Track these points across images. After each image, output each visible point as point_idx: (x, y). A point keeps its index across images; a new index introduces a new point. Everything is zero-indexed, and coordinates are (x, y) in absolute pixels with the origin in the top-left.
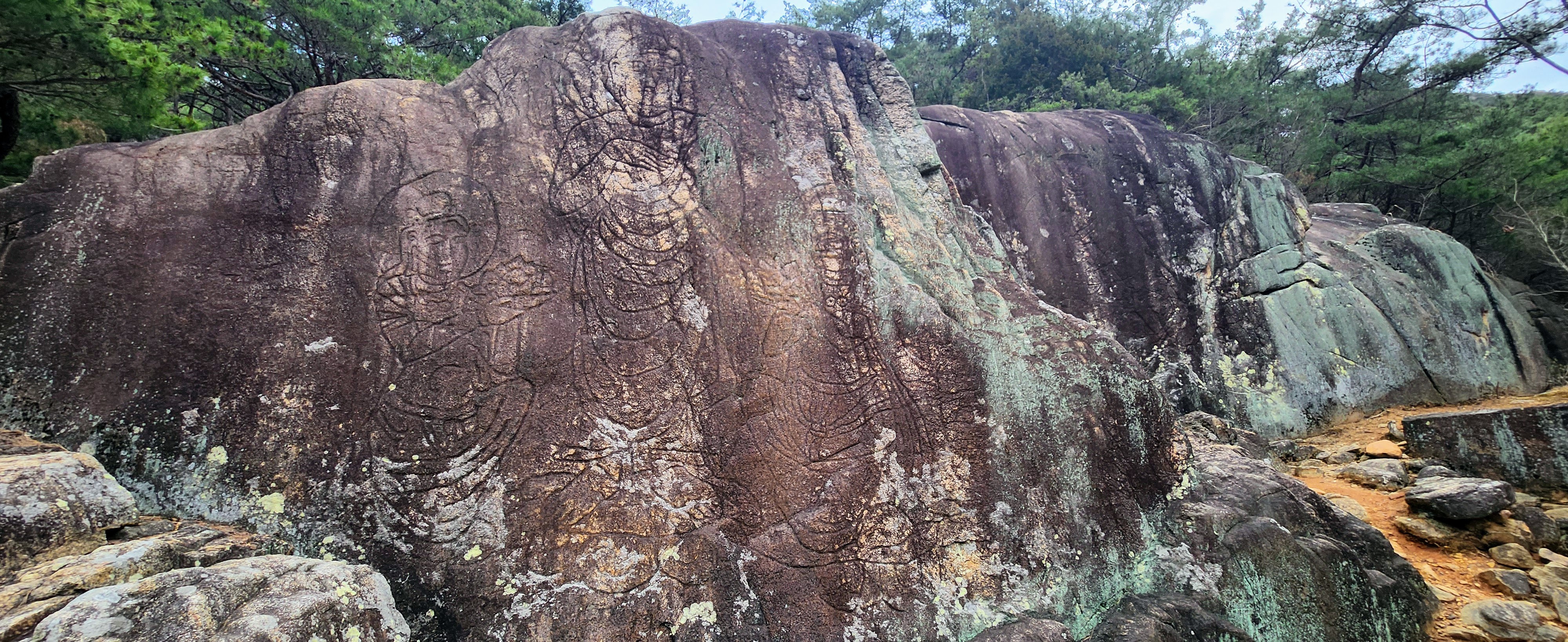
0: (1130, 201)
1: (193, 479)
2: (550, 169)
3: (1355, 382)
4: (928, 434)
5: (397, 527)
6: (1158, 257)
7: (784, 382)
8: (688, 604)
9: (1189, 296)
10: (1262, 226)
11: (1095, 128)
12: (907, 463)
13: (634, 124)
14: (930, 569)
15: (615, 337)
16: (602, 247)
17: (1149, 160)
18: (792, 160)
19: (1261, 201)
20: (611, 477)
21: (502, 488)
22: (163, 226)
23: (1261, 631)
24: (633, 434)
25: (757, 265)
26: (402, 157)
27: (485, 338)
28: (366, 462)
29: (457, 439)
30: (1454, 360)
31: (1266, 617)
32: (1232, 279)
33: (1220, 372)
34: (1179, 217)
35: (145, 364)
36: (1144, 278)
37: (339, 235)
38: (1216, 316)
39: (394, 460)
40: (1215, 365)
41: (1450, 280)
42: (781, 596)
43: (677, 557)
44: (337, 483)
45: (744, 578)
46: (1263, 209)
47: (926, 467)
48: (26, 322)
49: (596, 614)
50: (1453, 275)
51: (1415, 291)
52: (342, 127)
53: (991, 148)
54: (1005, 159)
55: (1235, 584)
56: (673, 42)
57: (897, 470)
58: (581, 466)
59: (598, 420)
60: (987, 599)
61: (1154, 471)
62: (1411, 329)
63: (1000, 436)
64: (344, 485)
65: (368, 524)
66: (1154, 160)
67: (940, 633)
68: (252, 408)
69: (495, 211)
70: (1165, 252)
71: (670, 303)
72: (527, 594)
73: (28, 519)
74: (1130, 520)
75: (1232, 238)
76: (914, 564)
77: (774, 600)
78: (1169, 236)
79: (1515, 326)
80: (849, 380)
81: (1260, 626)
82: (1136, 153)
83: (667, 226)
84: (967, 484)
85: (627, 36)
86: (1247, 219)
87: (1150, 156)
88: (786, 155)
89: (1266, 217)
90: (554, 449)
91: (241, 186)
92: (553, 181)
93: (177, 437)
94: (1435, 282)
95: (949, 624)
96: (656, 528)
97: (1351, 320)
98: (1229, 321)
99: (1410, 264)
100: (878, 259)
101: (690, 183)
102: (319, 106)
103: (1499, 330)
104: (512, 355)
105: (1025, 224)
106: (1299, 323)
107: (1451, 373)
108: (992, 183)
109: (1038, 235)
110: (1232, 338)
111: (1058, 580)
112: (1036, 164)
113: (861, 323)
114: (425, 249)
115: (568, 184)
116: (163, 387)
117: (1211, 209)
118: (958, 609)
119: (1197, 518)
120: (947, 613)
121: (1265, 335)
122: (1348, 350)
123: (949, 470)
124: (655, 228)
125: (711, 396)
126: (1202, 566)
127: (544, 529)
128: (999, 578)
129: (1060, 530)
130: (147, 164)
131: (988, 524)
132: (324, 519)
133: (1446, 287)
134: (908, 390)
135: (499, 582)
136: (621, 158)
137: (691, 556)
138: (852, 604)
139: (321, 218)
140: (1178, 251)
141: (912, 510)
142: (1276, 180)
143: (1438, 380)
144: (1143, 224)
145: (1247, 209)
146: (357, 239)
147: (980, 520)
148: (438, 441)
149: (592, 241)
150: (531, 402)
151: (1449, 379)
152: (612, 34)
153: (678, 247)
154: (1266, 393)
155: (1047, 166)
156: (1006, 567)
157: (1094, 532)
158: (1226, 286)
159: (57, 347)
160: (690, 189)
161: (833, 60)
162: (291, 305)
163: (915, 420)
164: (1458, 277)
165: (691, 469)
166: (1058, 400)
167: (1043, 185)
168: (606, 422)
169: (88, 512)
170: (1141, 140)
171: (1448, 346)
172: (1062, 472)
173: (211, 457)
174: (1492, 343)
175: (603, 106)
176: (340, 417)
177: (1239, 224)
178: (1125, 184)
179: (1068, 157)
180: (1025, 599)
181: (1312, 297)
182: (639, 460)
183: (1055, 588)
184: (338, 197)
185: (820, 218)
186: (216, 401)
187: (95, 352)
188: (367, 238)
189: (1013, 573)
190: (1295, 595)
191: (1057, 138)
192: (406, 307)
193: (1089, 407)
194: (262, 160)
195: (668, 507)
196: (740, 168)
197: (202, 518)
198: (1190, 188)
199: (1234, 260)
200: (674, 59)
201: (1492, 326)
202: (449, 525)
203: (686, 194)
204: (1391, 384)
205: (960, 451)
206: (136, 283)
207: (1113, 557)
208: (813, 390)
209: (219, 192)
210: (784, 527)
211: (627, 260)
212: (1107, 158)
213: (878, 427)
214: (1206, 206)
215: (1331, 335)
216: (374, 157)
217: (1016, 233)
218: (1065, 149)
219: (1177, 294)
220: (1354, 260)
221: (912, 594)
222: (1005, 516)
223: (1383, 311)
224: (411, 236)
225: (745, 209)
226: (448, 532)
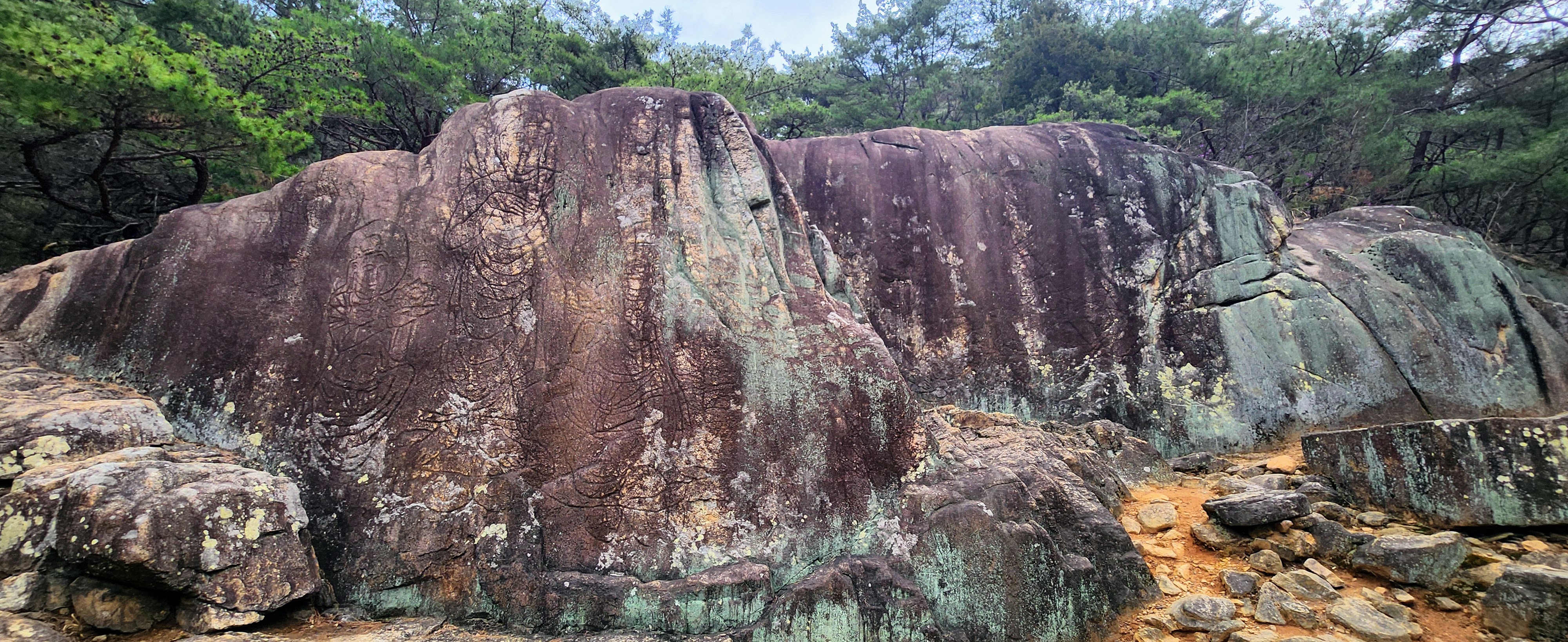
0: (1076, 215)
1: (216, 422)
2: (448, 216)
3: (1321, 398)
4: (689, 416)
5: (323, 459)
6: (1100, 269)
7: (584, 372)
8: (488, 524)
9: (1131, 307)
10: (1227, 236)
11: (1048, 143)
12: (669, 437)
13: (511, 180)
14: (676, 519)
15: (471, 337)
16: (474, 272)
17: (1099, 173)
18: (621, 204)
19: (1228, 210)
20: (452, 434)
21: (387, 437)
22: (219, 260)
23: (945, 594)
24: (471, 405)
25: (578, 285)
26: (359, 210)
27: (389, 336)
28: (309, 416)
29: (364, 404)
30: (1453, 377)
31: (952, 583)
32: (1184, 290)
33: (1158, 383)
34: (1128, 228)
35: (199, 348)
36: (1082, 289)
37: (312, 266)
38: (1161, 327)
39: (325, 416)
40: (1153, 375)
41: (1461, 292)
42: (557, 526)
43: (486, 492)
44: (291, 428)
45: (531, 510)
46: (1229, 219)
47: (684, 441)
48: (143, 321)
49: (428, 524)
50: (1466, 285)
51: (1413, 303)
52: (326, 190)
53: (937, 167)
54: (949, 177)
55: (928, 552)
56: (548, 116)
57: (660, 441)
58: (435, 426)
59: (451, 395)
60: (720, 544)
61: (892, 457)
62: (1399, 343)
63: (751, 420)
64: (295, 430)
65: (305, 456)
66: (1105, 172)
67: (674, 565)
68: (251, 379)
69: (408, 248)
70: (1108, 265)
71: (511, 313)
72: (389, 508)
73: (104, 433)
74: (859, 494)
75: (1189, 248)
76: (662, 513)
77: (552, 528)
78: (1114, 248)
79: (1545, 343)
80: (634, 372)
81: (946, 590)
82: (1086, 167)
83: (520, 257)
84: (716, 456)
85: (517, 114)
86: (1210, 229)
87: (1103, 169)
88: (618, 199)
89: (1233, 227)
90: (420, 413)
91: (264, 233)
92: (448, 225)
93: (210, 395)
94: (1440, 293)
95: (682, 560)
96: (475, 470)
97: (1324, 333)
98: (1176, 332)
99: (1412, 274)
100: (675, 280)
101: (544, 224)
102: (315, 176)
103: (1520, 346)
104: (403, 348)
105: (962, 237)
106: (1260, 336)
107: (1448, 392)
108: (933, 200)
109: (975, 248)
110: (1178, 349)
111: (781, 536)
112: (981, 181)
113: (649, 330)
114: (361, 275)
115: (459, 227)
116: (207, 363)
117: (1165, 220)
118: (694, 549)
119: (911, 497)
120: (683, 551)
121: (1218, 347)
122: (1316, 365)
123: (702, 444)
124: (512, 258)
125: (527, 381)
126: (904, 536)
127: (406, 466)
128: (733, 530)
129: (792, 498)
130: (215, 218)
131: (728, 488)
132: (281, 451)
133: (1455, 299)
134: (679, 382)
135: (375, 499)
136: (498, 207)
137: (495, 491)
138: (609, 537)
139: (305, 254)
140: (1122, 262)
141: (667, 472)
142: (1250, 187)
143: (1428, 398)
144: (1087, 236)
145: (1211, 219)
146: (323, 268)
147: (722, 485)
148: (352, 404)
149: (468, 268)
150: (412, 381)
151: (1444, 400)
152: (507, 113)
153: (524, 272)
154: (1211, 406)
155: (992, 183)
156: (738, 522)
157: (822, 502)
158: (1178, 297)
159: (156, 337)
160: (543, 228)
161: (686, 118)
162: (280, 312)
163: (681, 405)
164: (1473, 288)
165: (507, 432)
166: (808, 395)
167: (985, 201)
168: (455, 396)
169: (141, 434)
170: (1096, 153)
171: (1448, 363)
172: (801, 452)
173: (226, 409)
174: (1508, 361)
175: (491, 168)
176: (299, 386)
177: (1199, 234)
178: (1072, 197)
179: (1014, 173)
180: (749, 547)
181: (1280, 308)
182: (472, 423)
183: (777, 542)
184: (316, 239)
185: (631, 249)
186: (233, 373)
187: (175, 340)
188: (329, 267)
189: (742, 527)
190: (983, 568)
191: (1004, 155)
192: (345, 314)
193: (835, 401)
194: (278, 214)
195: (486, 457)
196: (580, 212)
197: (217, 446)
198: (1143, 199)
199: (1189, 270)
200: (546, 129)
201: (1511, 343)
202: (352, 460)
203: (539, 232)
204: (1366, 401)
205: (714, 431)
206: (201, 297)
207: (837, 523)
208: (605, 378)
209: (251, 236)
210: (567, 478)
211: (488, 282)
212: (1054, 172)
213: (650, 408)
214: (1160, 218)
215: (1297, 349)
216: (341, 212)
217: (953, 247)
218: (1011, 165)
219: (1116, 304)
220: (1347, 270)
221: (658, 534)
222: (743, 483)
223: (1366, 325)
224: (354, 266)
225: (575, 243)
226: (351, 464)
